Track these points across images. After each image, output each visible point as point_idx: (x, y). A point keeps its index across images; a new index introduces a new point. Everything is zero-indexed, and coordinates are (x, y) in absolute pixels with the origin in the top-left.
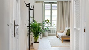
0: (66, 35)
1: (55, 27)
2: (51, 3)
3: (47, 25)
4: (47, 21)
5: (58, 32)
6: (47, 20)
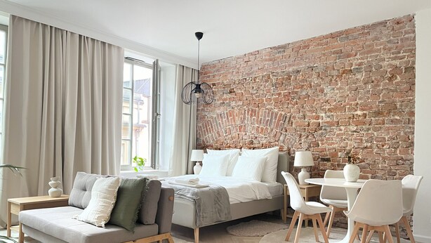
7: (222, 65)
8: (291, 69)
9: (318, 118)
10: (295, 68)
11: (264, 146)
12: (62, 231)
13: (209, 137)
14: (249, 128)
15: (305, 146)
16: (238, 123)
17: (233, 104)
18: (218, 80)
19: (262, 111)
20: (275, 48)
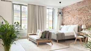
0: (41, 38)
1: (26, 29)
2: (21, 5)
3: (16, 28)
4: (17, 24)
5: (30, 35)
6: (17, 22)
7: (67, 7)
8: (81, 7)
9: (88, 18)
10: (82, 7)
11: (76, 24)
12: (34, 38)
13: (64, 23)
14: (72, 20)
15: (85, 24)
16: (70, 19)
17: (69, 15)
18: (66, 11)
19: (75, 17)
20: (78, 3)
